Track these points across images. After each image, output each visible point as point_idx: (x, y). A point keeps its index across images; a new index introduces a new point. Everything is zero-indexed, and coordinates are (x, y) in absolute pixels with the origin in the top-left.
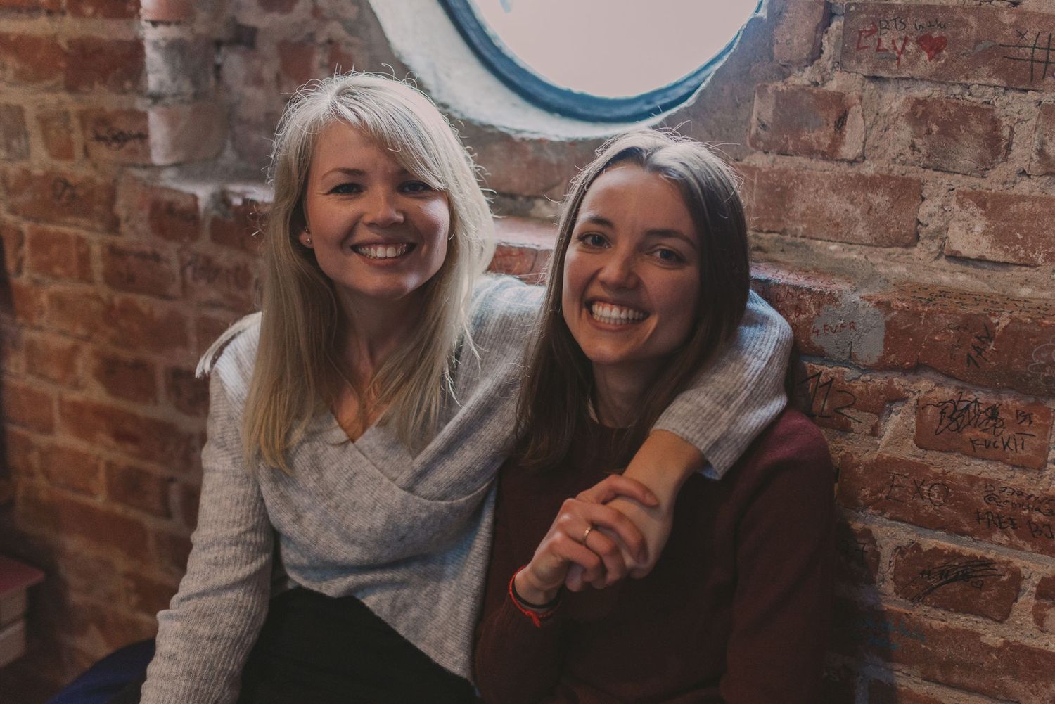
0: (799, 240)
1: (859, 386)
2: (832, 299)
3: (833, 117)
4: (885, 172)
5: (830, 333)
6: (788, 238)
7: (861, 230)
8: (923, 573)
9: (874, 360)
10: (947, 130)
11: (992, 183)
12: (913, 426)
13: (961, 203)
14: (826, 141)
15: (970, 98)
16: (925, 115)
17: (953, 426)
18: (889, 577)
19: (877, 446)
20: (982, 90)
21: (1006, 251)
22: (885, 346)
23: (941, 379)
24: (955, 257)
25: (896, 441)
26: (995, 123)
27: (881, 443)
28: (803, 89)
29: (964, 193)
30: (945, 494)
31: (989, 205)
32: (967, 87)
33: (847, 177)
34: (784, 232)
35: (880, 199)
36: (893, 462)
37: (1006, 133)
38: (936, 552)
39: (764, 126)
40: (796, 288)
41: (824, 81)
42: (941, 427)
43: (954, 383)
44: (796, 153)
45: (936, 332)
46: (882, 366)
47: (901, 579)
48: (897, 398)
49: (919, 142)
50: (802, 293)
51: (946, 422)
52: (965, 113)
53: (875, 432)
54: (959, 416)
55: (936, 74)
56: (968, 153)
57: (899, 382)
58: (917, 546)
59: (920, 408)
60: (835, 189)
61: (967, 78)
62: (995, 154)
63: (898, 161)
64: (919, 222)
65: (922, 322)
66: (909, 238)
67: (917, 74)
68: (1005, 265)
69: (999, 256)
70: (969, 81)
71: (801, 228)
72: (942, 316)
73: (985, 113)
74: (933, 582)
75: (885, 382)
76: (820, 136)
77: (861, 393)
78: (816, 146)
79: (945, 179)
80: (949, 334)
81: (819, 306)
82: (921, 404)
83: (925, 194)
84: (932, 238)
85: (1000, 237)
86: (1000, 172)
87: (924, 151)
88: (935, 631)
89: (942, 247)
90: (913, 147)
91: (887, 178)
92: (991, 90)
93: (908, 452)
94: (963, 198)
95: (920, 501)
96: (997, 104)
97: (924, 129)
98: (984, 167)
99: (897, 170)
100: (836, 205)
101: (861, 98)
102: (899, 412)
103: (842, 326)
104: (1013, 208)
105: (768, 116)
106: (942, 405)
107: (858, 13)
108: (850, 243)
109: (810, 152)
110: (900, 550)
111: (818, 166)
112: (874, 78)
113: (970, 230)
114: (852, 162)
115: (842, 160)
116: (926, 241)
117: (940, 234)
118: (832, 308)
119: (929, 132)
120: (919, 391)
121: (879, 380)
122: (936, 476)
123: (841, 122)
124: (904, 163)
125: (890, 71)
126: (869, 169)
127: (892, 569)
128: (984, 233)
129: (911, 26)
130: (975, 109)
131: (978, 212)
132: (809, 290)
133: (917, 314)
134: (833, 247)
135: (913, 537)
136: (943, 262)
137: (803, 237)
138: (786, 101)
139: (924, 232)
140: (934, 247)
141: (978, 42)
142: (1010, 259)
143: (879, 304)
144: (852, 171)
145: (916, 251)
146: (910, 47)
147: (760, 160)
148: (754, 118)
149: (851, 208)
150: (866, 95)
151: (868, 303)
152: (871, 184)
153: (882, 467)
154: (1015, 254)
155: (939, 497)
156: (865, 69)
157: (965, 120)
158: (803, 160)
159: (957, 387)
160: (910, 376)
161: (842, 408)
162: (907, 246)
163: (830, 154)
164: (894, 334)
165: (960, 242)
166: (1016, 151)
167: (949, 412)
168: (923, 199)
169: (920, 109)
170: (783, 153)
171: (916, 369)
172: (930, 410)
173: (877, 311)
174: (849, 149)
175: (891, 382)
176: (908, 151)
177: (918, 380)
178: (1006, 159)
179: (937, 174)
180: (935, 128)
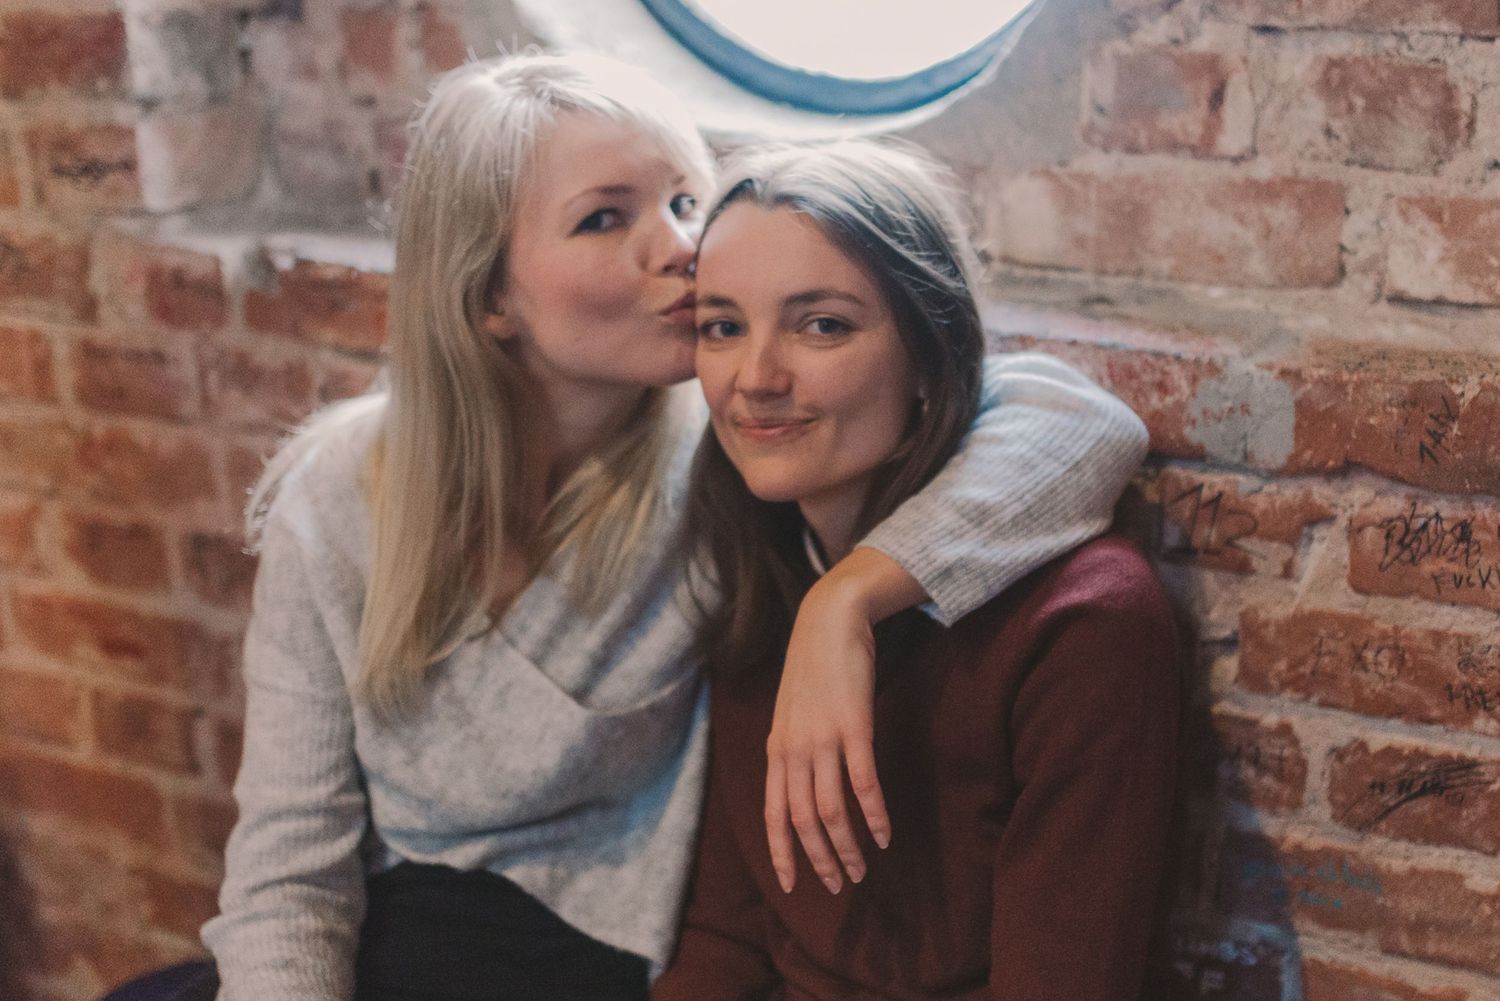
0: (1163, 285)
1: (1261, 503)
2: (1213, 369)
3: (1206, 87)
4: (1288, 172)
5: (1211, 422)
6: (1147, 282)
7: (1257, 265)
8: (1373, 786)
9: (1280, 460)
10: (1379, 104)
11: (1449, 184)
12: (1346, 560)
13: (1403, 213)
14: (1196, 130)
15: (1411, 54)
16: (1344, 82)
17: (1406, 556)
18: (1323, 795)
19: (1293, 594)
20: (1426, 40)
21: (1477, 287)
22: (1297, 439)
23: (1384, 484)
24: (1399, 299)
25: (1321, 585)
26: (1449, 91)
27: (1300, 588)
28: (1158, 51)
29: (1409, 201)
30: (1399, 660)
31: (1446, 217)
32: (1402, 37)
33: (1232, 184)
34: (1139, 273)
35: (1283, 215)
36: (1316, 617)
37: (1465, 104)
38: (1391, 753)
39: (1101, 110)
40: (1158, 355)
41: (1189, 35)
42: (1388, 559)
43: (1404, 490)
44: (1152, 148)
45: (1371, 413)
46: (1294, 470)
47: (1341, 798)
48: (1318, 517)
49: (1337, 125)
50: (1168, 363)
51: (1394, 550)
52: (1402, 78)
53: (1288, 572)
54: (1412, 540)
55: (1356, 20)
56: (1410, 138)
57: (1321, 492)
58: (1362, 746)
59: (1355, 530)
60: (1213, 202)
61: (1403, 22)
62: (1451, 138)
63: (1308, 154)
64: (1342, 248)
65: (1350, 399)
66: (1330, 273)
67: (1327, 19)
68: (1476, 307)
69: (1466, 294)
70: (1406, 29)
71: (1166, 265)
72: (1378, 386)
73: (1431, 74)
74: (1389, 799)
75: (1300, 493)
76: (1187, 122)
77: (1265, 513)
78: (1181, 138)
79: (1376, 180)
80: (1391, 414)
81: (1194, 380)
82: (1356, 524)
83: (1350, 204)
84: (1364, 270)
85: (1468, 265)
86: (1462, 163)
87: (1345, 138)
88: (1397, 876)
89: (1379, 286)
90: (1328, 132)
91: (1290, 182)
92: (1440, 40)
93: (1342, 600)
94: (1408, 205)
95: (1362, 675)
96: (1450, 61)
97: (1343, 104)
98: (1437, 158)
99: (1307, 169)
100: (1218, 227)
101: (1245, 61)
102: (1324, 539)
103: (1231, 410)
104: (1483, 220)
105: (1107, 92)
106: (1387, 525)
108: (1241, 284)
109: (1173, 146)
110: (1338, 753)
111: (1186, 168)
112: (1265, 30)
113: (1419, 256)
114: (1237, 160)
115: (1223, 158)
116: (1357, 277)
117: (1375, 265)
118: (1213, 384)
119: (1351, 108)
120: (1352, 506)
121: (1290, 492)
122: (1384, 635)
123: (1217, 99)
124: (1315, 158)
125: (1287, 17)
126: (1263, 170)
127: (1326, 784)
128: (1442, 260)
130: (1418, 70)
131: (1432, 227)
132: (1178, 358)
133: (1341, 386)
134: (1216, 292)
135: (1355, 732)
136: (1383, 307)
137: (1170, 278)
138: (1132, 70)
139: (1350, 262)
140: (1368, 285)
142: (1482, 297)
143: (1284, 373)
144: (1238, 174)
145: (1344, 293)
147: (1099, 163)
148: (1085, 100)
149: (1238, 230)
150: (1253, 56)
151: (1266, 373)
152: (1267, 192)
153: (1305, 625)
154: (1490, 290)
155: (1390, 666)
156: (1250, 15)
157: (1404, 87)
158: (1160, 161)
159: (1408, 497)
160: (1337, 482)
161: (1239, 536)
162: (1330, 284)
163: (1204, 149)
164: (1309, 419)
165: (1407, 277)
166: (1483, 130)
167: (1398, 534)
168: (1347, 212)
169: (1335, 73)
170: (1132, 149)
171: (1347, 469)
172: (1370, 533)
173: (1281, 384)
174: (1232, 139)
175: (1308, 494)
176: (1320, 139)
177: (1349, 488)
178: (1467, 144)
179: (1368, 172)
180: (1359, 102)
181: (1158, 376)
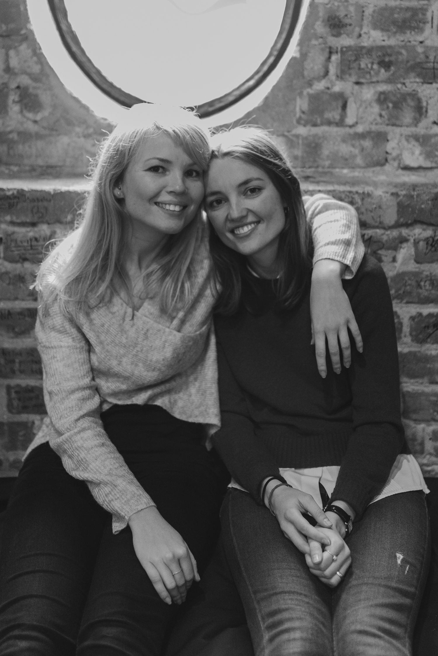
0: (326, 170)
1: (385, 238)
2: (369, 195)
3: (340, 103)
4: (368, 129)
5: (369, 213)
7: (359, 161)
8: (425, 327)
9: (392, 222)
10: (397, 106)
11: (421, 129)
12: (413, 253)
13: (407, 140)
14: (337, 117)
15: (406, 89)
16: (385, 99)
17: (433, 249)
18: (408, 334)
19: (395, 267)
20: (411, 84)
21: (432, 162)
22: (398, 215)
23: (425, 227)
24: (407, 168)
25: (405, 262)
26: (419, 100)
27: (397, 265)
28: (322, 92)
29: (409, 136)
30: (432, 284)
31: (421, 140)
32: (404, 84)
33: (350, 134)
34: (317, 167)
35: (367, 143)
36: (404, 274)
37: (424, 104)
38: (430, 315)
39: (303, 112)
41: (332, 86)
42: (427, 251)
43: (431, 228)
44: (322, 124)
45: (423, 203)
46: (397, 225)
47: (414, 333)
48: (403, 240)
49: (383, 113)
51: (429, 248)
52: (404, 97)
53: (394, 260)
54: (435, 244)
55: (389, 79)
56: (408, 116)
57: (405, 232)
58: (420, 314)
59: (416, 243)
60: (344, 141)
61: (404, 79)
62: (421, 114)
63: (374, 123)
64: (387, 153)
65: (415, 200)
66: (383, 161)
67: (380, 79)
68: (431, 168)
69: (428, 164)
70: (405, 81)
71: (327, 163)
72: (424, 195)
73: (414, 95)
74: (430, 331)
75: (398, 233)
76: (334, 115)
77: (386, 241)
78: (332, 120)
79: (397, 130)
80: (429, 204)
81: (363, 199)
82: (417, 241)
83: (389, 138)
84: (394, 159)
85: (429, 155)
86: (424, 123)
87: (386, 117)
88: (434, 357)
89: (399, 164)
90: (381, 116)
91: (369, 133)
92: (416, 84)
93: (412, 267)
94: (408, 138)
95: (420, 291)
96: (419, 91)
97: (385, 106)
98: (416, 122)
99: (374, 128)
100: (345, 149)
101: (352, 94)
102: (405, 247)
103: (375, 208)
104: (433, 140)
105: (305, 107)
106: (427, 240)
107: (347, 51)
108: (353, 168)
109: (329, 123)
110: (412, 318)
111: (334, 130)
112: (357, 83)
113: (413, 154)
114: (351, 127)
115: (347, 126)
116: (391, 162)
117: (398, 158)
118: (369, 200)
119: (388, 107)
120: (415, 235)
121: (395, 233)
122: (427, 276)
123: (344, 107)
124: (376, 124)
125: (366, 79)
126: (360, 129)
127: (409, 330)
128: (421, 154)
129: (374, 56)
130: (409, 94)
131: (416, 144)
133: (412, 196)
134: (345, 171)
135: (418, 310)
136: (400, 171)
137: (329, 167)
138: (315, 99)
139: (389, 157)
140: (396, 164)
141: (408, 62)
142: (434, 165)
143: (392, 194)
144: (352, 131)
145: (387, 167)
146: (375, 66)
147: (302, 131)
148: (298, 109)
149: (352, 149)
150: (355, 92)
151: (386, 195)
152: (362, 136)
153: (401, 276)
154: (436, 162)
155: (429, 286)
156: (354, 79)
157: (405, 100)
158: (325, 128)
159: (433, 230)
160: (411, 228)
161: (378, 250)
162: (383, 165)
163: (341, 123)
164: (402, 208)
165: (410, 160)
166: (430, 112)
167: (430, 242)
168: (388, 141)
169: (382, 97)
170: (315, 125)
171: (416, 222)
172: (421, 243)
173: (392, 198)
174: (350, 120)
175: (401, 233)
176: (378, 118)
177: (414, 229)
178: (426, 117)
179: (394, 128)
180: (391, 105)
181: (350, 199)
